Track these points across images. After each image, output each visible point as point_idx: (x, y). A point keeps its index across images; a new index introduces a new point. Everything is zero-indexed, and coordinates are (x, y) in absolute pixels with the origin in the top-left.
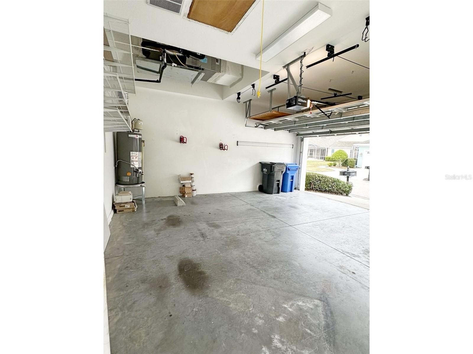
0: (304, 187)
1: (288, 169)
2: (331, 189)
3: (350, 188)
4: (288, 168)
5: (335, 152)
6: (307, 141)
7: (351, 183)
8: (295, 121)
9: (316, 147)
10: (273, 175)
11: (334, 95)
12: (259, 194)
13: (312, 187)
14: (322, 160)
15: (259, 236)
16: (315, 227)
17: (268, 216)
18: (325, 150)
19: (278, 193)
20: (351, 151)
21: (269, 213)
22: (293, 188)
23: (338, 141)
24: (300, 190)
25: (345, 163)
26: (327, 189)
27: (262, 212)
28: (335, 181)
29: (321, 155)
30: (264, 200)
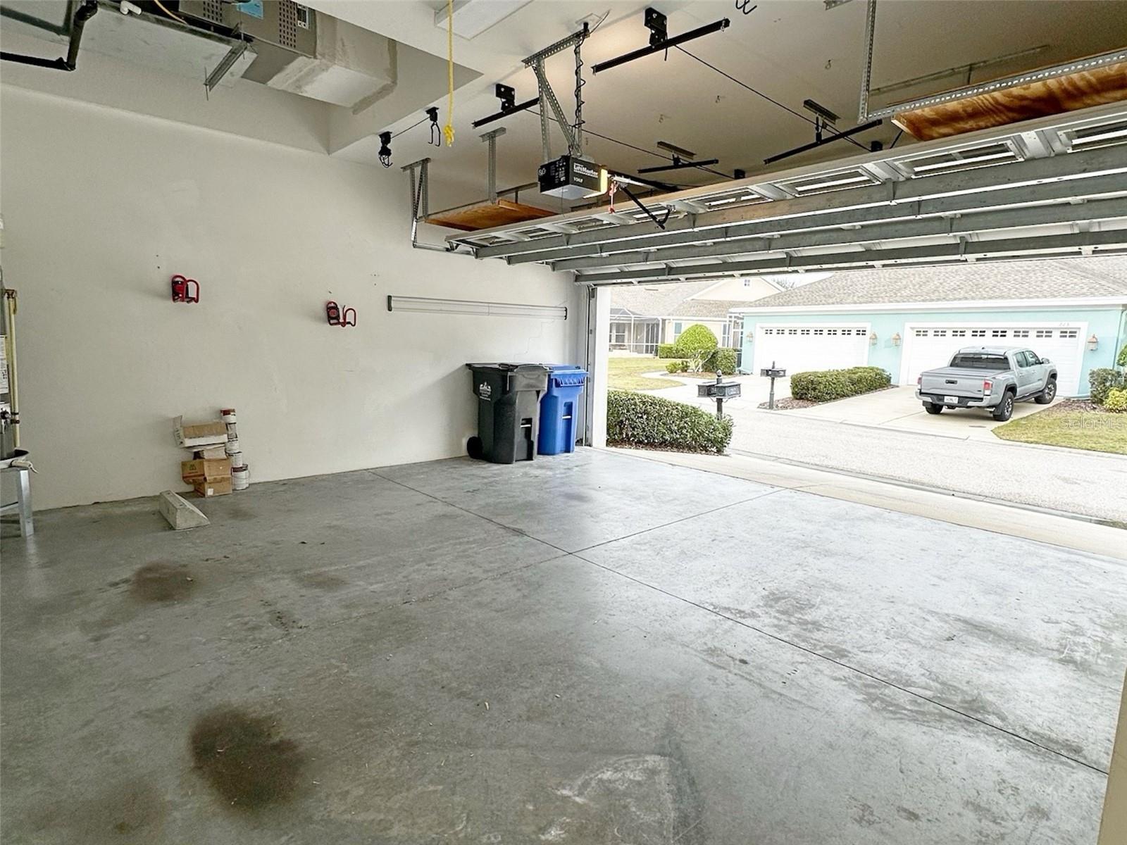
0: (604, 437)
1: (554, 383)
2: (678, 436)
3: (727, 430)
4: (556, 380)
5: (683, 330)
6: (607, 297)
7: (728, 418)
8: (569, 235)
9: (633, 316)
10: (511, 403)
11: (672, 163)
12: (470, 465)
13: (627, 435)
14: (651, 356)
15: (475, 595)
16: (641, 550)
17: (501, 531)
18: (658, 325)
19: (530, 457)
20: (725, 326)
21: (505, 522)
22: (574, 440)
23: (689, 299)
24: (594, 444)
25: (711, 363)
26: (667, 437)
27: (483, 521)
28: (687, 414)
29: (647, 342)
30: (486, 484)
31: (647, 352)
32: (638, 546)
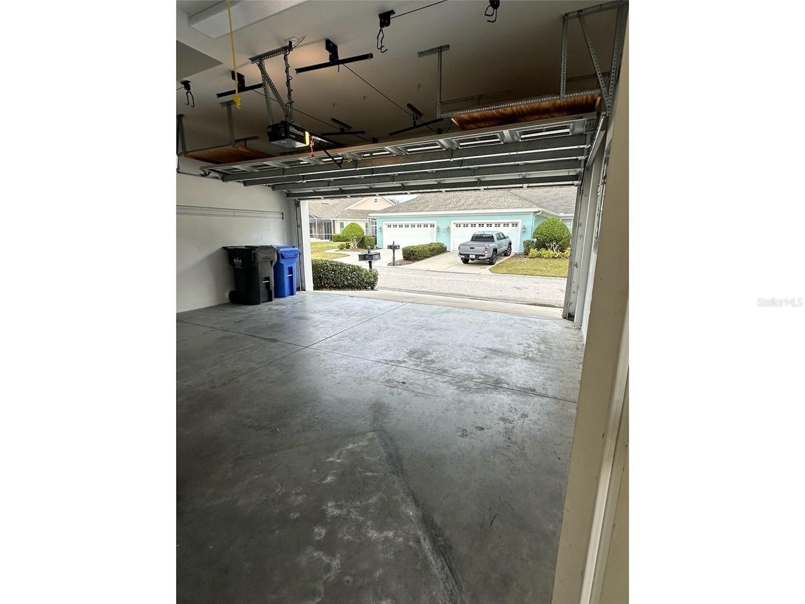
0: (312, 285)
1: (281, 256)
2: (351, 282)
3: (375, 277)
4: (281, 254)
5: (345, 226)
6: (306, 206)
7: (375, 271)
8: (284, 170)
9: (315, 218)
10: (255, 269)
12: (234, 308)
13: (324, 283)
14: (328, 241)
15: (256, 377)
16: (344, 340)
17: (263, 341)
18: (331, 224)
19: (270, 300)
20: (367, 224)
21: (263, 336)
22: (295, 287)
23: (346, 209)
24: (307, 289)
25: (362, 243)
26: (345, 283)
27: (249, 337)
29: (325, 233)
30: (246, 317)
31: (326, 239)
32: (342, 338)
